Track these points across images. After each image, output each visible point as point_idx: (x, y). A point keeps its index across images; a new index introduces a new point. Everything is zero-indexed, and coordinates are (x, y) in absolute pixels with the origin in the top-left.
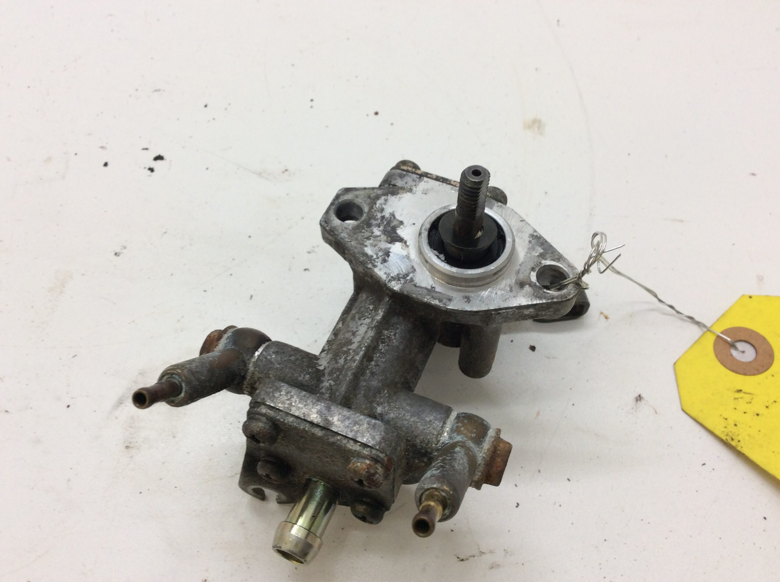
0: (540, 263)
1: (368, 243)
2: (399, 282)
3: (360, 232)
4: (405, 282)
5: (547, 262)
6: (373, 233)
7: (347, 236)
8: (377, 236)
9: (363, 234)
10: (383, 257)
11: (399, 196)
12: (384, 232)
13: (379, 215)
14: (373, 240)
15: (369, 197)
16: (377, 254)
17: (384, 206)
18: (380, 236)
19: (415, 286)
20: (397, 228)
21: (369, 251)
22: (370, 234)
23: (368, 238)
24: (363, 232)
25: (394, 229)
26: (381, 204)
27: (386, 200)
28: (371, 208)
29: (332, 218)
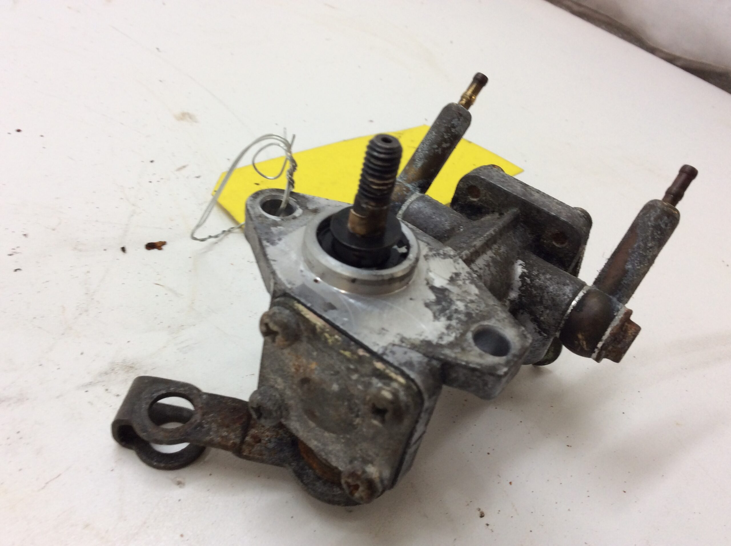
0: (283, 220)
1: (474, 298)
2: (445, 252)
3: (481, 311)
4: (438, 250)
5: (275, 218)
6: (466, 306)
7: (499, 312)
8: (461, 300)
9: (478, 308)
10: (458, 279)
11: (422, 338)
12: (451, 302)
13: (454, 322)
14: (467, 298)
15: (463, 349)
16: (464, 283)
17: (445, 331)
18: (458, 300)
19: (428, 244)
20: (433, 301)
21: (474, 290)
22: (469, 305)
23: (472, 302)
24: (477, 310)
25: (438, 302)
26: (448, 335)
27: (441, 338)
28: (463, 334)
29: (517, 339)
